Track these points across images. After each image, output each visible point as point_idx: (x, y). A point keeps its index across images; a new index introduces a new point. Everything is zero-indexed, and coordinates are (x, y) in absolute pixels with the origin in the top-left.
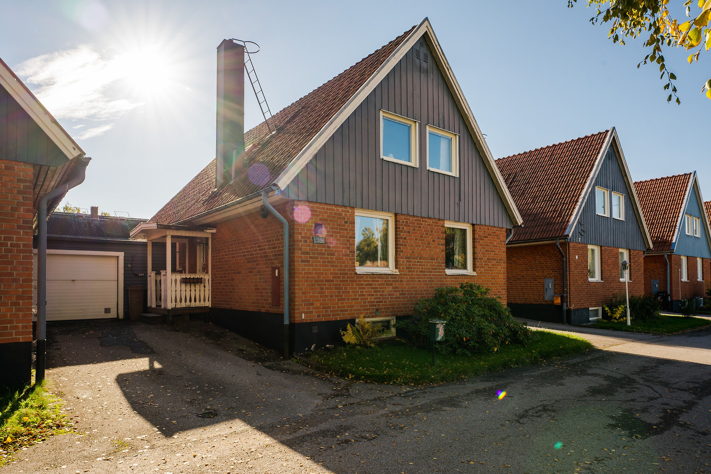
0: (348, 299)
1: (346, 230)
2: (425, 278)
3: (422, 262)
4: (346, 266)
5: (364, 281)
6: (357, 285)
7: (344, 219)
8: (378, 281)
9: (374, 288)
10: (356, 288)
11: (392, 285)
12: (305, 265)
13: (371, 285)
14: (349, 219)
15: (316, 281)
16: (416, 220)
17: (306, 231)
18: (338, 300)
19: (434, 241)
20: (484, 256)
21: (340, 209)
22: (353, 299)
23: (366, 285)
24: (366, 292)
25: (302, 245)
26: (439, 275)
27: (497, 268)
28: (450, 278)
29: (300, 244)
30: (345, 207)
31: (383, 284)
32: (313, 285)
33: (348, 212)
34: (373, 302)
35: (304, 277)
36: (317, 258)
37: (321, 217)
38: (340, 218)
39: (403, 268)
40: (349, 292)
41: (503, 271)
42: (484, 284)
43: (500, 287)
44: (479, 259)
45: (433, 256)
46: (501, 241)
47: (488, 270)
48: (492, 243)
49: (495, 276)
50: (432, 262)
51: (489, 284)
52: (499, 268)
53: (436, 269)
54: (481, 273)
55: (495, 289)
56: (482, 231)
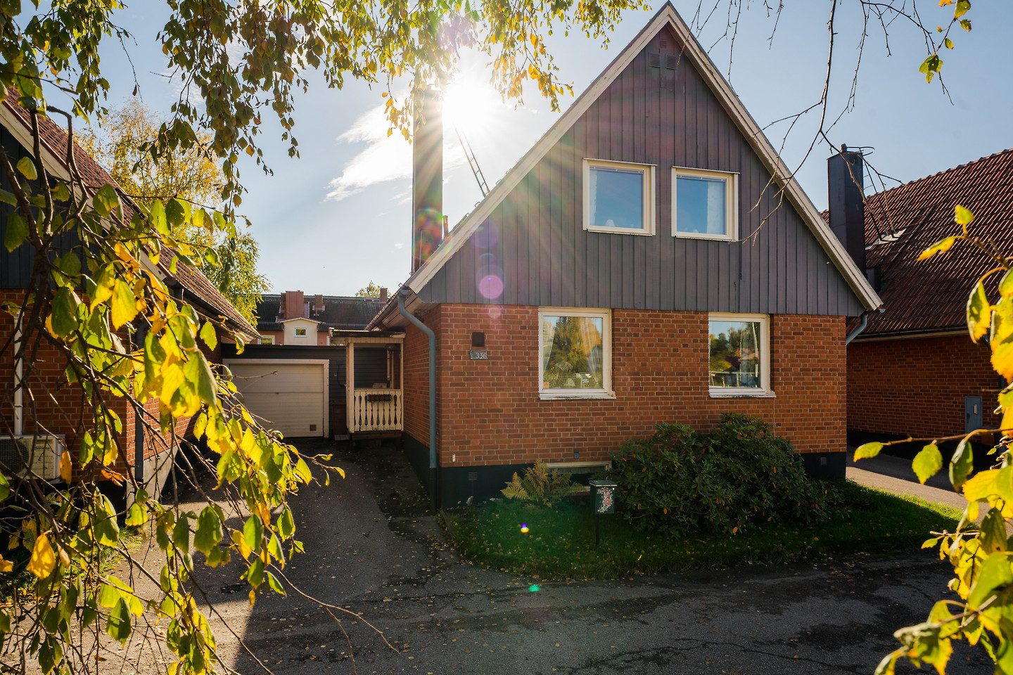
0: (528, 436)
1: (524, 338)
2: (667, 403)
3: (663, 379)
4: (522, 389)
5: (553, 410)
6: (541, 415)
7: (521, 323)
8: (578, 409)
9: (570, 420)
10: (539, 420)
11: (604, 414)
12: (457, 390)
13: (567, 415)
14: (528, 322)
15: (473, 411)
16: (650, 316)
17: (458, 344)
18: (510, 437)
19: (685, 346)
20: (792, 366)
21: (514, 310)
22: (534, 436)
23: (557, 415)
24: (558, 425)
25: (452, 363)
26: (695, 398)
27: (824, 384)
28: (718, 403)
29: (450, 361)
30: (522, 306)
31: (589, 414)
32: (468, 416)
33: (527, 312)
34: (571, 440)
35: (456, 406)
36: (476, 379)
37: (482, 323)
38: (514, 323)
39: (625, 389)
40: (528, 426)
41: (838, 388)
42: (793, 411)
43: (832, 415)
44: (782, 370)
45: (683, 369)
46: (834, 339)
47: (803, 388)
48: (814, 343)
49: (819, 397)
50: (681, 379)
51: (806, 411)
52: (829, 384)
53: (690, 389)
54: (786, 393)
55: (818, 420)
56: (789, 325)
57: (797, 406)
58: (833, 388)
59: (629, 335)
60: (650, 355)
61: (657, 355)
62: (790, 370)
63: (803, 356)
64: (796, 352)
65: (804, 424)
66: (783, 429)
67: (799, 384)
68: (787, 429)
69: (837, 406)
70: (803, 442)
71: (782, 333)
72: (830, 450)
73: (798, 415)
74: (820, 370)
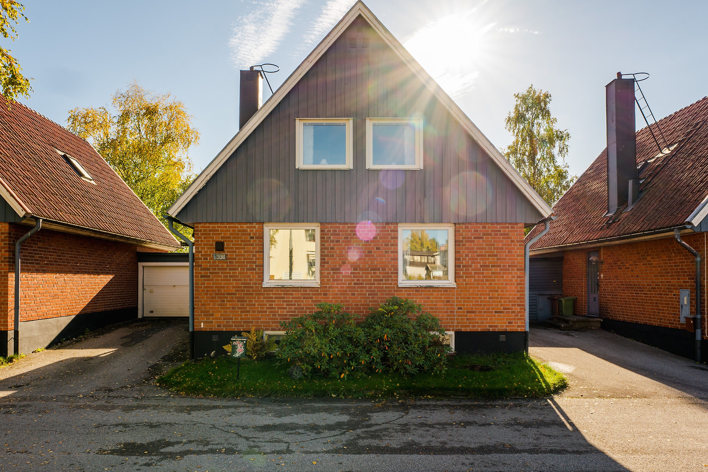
0: (254, 312)
1: (252, 245)
2: (363, 291)
3: (359, 273)
4: (250, 280)
5: (273, 294)
6: (264, 298)
7: (250, 234)
8: (292, 294)
9: (286, 301)
10: (263, 301)
11: (312, 298)
12: (205, 280)
13: (283, 298)
14: (255, 234)
15: (216, 294)
16: (349, 227)
17: (206, 250)
18: (241, 312)
19: (378, 249)
20: (472, 263)
21: (245, 226)
22: (259, 312)
23: (276, 298)
24: (277, 305)
25: (202, 262)
26: (386, 287)
27: (503, 277)
28: (405, 291)
29: (200, 261)
30: (250, 223)
31: (300, 298)
32: (212, 298)
33: (255, 227)
34: (286, 315)
35: (204, 291)
36: (218, 273)
37: (223, 235)
38: (245, 234)
39: (328, 280)
40: (254, 305)
41: (516, 281)
42: (473, 298)
43: (510, 302)
44: (463, 266)
45: (376, 266)
46: (512, 241)
47: (483, 280)
48: (493, 245)
49: (498, 288)
50: (374, 273)
51: (485, 298)
52: (507, 277)
53: (382, 280)
54: (466, 284)
55: (497, 305)
56: (470, 231)
57: (477, 295)
58: (512, 280)
59: (332, 241)
63: (483, 256)
64: (476, 252)
65: (483, 309)
66: (464, 312)
67: (479, 277)
68: (468, 312)
69: (515, 295)
70: (483, 323)
71: (463, 238)
72: (508, 329)
73: (478, 302)
74: (499, 266)
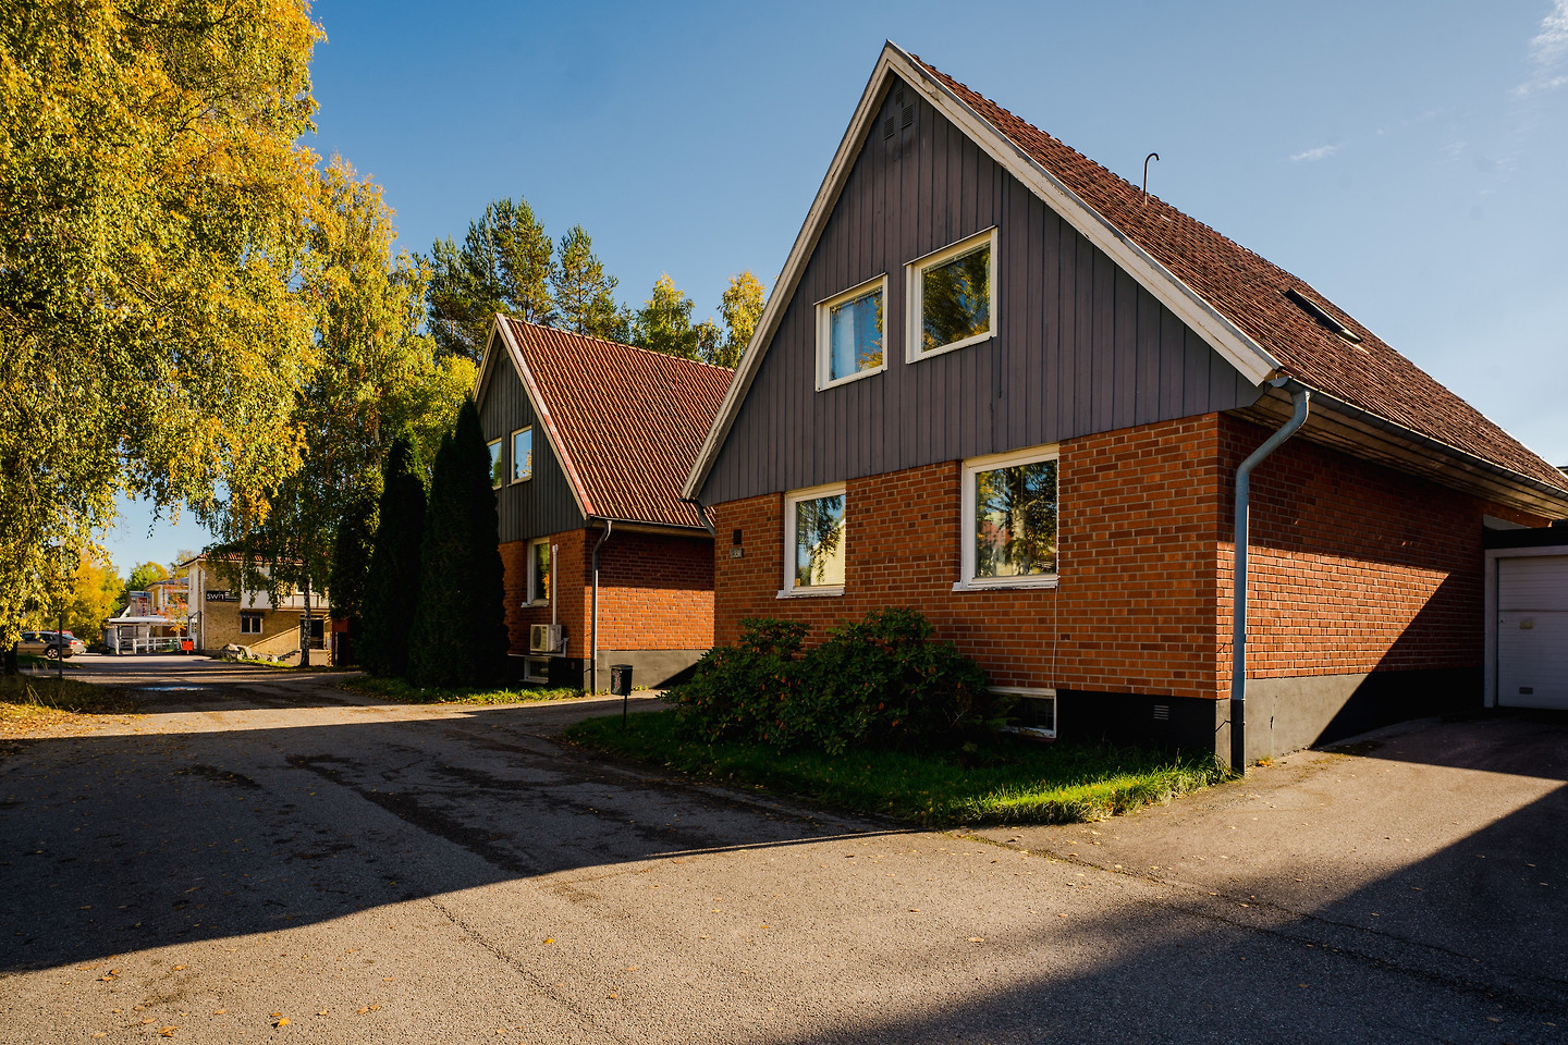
1: (769, 530)
7: (767, 514)
8: (811, 610)
11: (833, 616)
12: (724, 590)
15: (733, 611)
16: (883, 482)
17: (725, 544)
19: (924, 517)
21: (762, 500)
23: (793, 616)
26: (936, 593)
28: (966, 600)
30: (767, 496)
32: (730, 617)
33: (772, 502)
36: (735, 578)
37: (740, 519)
38: (761, 515)
39: (855, 582)
41: (1195, 566)
42: (1093, 612)
43: (1178, 621)
44: (1074, 539)
45: (921, 551)
46: (1186, 465)
47: (1114, 570)
48: (1139, 481)
49: (1150, 586)
50: (918, 566)
51: (1120, 612)
52: (1172, 557)
53: (929, 579)
54: (1080, 580)
55: (1146, 630)
56: (1089, 454)
57: (1102, 604)
58: (1183, 566)
59: (860, 512)
60: (882, 536)
61: (890, 534)
62: (1089, 537)
63: (1115, 510)
64: (1102, 502)
65: (1115, 638)
66: (1073, 645)
67: (1106, 562)
68: (1082, 646)
69: (1191, 602)
70: (1114, 672)
71: (1074, 473)
72: (1174, 691)
73: (1102, 621)
74: (1154, 531)
